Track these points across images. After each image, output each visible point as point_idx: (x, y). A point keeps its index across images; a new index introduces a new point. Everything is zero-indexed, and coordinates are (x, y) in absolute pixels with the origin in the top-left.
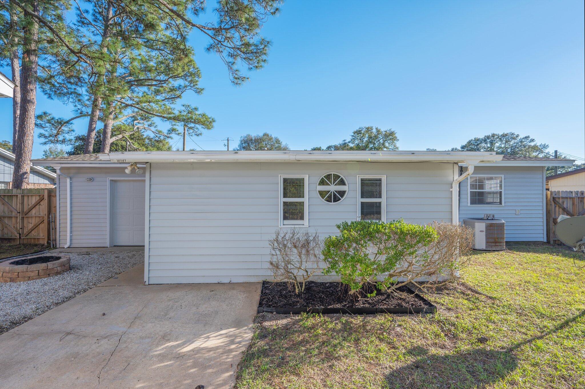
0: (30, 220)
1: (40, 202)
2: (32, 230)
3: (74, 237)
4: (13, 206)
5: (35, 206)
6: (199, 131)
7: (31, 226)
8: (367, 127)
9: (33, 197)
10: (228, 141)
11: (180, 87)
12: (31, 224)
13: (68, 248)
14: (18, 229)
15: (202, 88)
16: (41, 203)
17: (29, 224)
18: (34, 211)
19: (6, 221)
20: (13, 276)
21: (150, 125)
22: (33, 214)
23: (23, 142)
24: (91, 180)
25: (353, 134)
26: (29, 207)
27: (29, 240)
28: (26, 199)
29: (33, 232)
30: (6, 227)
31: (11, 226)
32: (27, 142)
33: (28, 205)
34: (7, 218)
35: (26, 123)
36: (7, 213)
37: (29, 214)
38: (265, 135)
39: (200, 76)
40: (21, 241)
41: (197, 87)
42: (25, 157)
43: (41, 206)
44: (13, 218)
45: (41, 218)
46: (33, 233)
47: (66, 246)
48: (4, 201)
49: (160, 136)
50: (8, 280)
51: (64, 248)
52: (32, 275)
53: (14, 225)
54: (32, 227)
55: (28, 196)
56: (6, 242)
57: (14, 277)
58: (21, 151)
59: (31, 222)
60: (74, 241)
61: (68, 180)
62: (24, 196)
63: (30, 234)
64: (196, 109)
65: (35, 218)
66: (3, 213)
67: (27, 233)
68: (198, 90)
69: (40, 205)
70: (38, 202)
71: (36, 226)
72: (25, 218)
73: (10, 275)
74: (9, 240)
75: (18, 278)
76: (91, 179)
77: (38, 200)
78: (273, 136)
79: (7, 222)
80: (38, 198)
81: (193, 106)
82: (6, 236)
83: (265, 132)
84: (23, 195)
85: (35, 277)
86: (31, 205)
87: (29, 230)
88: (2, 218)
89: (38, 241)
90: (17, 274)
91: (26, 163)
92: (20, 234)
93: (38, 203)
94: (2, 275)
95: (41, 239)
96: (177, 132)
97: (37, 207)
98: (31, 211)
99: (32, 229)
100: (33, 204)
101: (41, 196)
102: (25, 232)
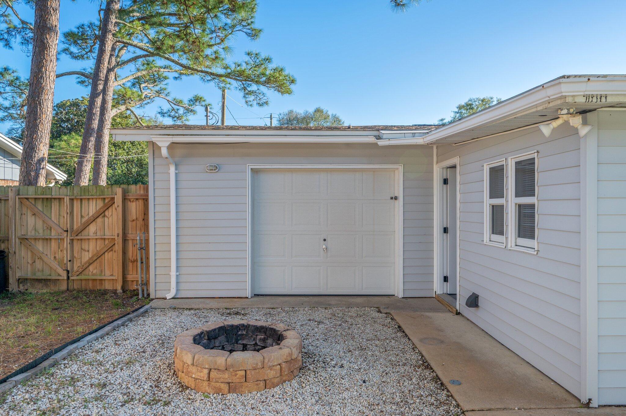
0: (85, 246)
1: (104, 212)
2: (90, 264)
3: (183, 279)
4: (53, 219)
5: (94, 219)
6: (265, 98)
7: (86, 257)
8: (482, 98)
9: (91, 202)
10: (271, 119)
11: (226, 27)
12: (87, 253)
13: (173, 298)
14: (65, 262)
15: (260, 28)
16: (106, 213)
17: (83, 252)
18: (92, 228)
19: (40, 246)
20: (236, 380)
21: (159, 92)
22: (91, 233)
23: (40, 104)
24: (215, 168)
25: (457, 110)
26: (84, 220)
27: (84, 282)
28: (76, 204)
29: (91, 268)
30: (40, 258)
31: (49, 256)
32: (45, 104)
33: (82, 216)
34: (41, 241)
35: (44, 70)
36: (41, 231)
37: (83, 233)
38: (318, 110)
39: (254, 10)
40: (70, 284)
41: (253, 26)
42: (41, 131)
43: (106, 219)
44: (53, 241)
45: (107, 242)
46: (91, 270)
47: (169, 296)
48: (36, 210)
49: (178, 110)
50: (225, 387)
51: (165, 299)
52: (272, 376)
53: (55, 253)
54: (90, 259)
55: (81, 199)
56: (40, 285)
57: (238, 380)
58: (36, 120)
59: (87, 249)
60: (183, 286)
61: (172, 169)
62: (73, 199)
63: (86, 272)
64: (268, 60)
65: (94, 241)
66: (33, 232)
67: (81, 270)
68: (254, 32)
69: (104, 216)
70: (102, 211)
71: (98, 257)
72: (75, 242)
73: (226, 376)
74: (45, 282)
75: (246, 384)
76: (217, 168)
77: (101, 209)
78: (330, 113)
79: (41, 249)
80: (100, 204)
81: (263, 56)
82: (39, 276)
83: (318, 107)
84: (72, 197)
85: (276, 381)
86: (87, 218)
87: (86, 263)
88: (33, 242)
89: (101, 284)
90: (243, 373)
91: (44, 141)
92: (68, 272)
93: (101, 214)
94: (209, 377)
95: (106, 281)
96: (203, 103)
97: (99, 220)
98: (87, 228)
99: (91, 262)
100: (91, 214)
101: (107, 201)
102: (75, 268)
